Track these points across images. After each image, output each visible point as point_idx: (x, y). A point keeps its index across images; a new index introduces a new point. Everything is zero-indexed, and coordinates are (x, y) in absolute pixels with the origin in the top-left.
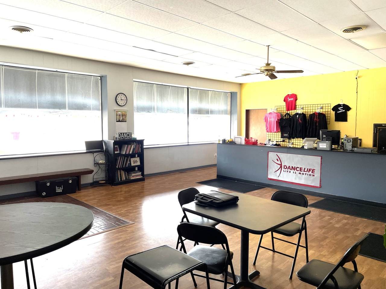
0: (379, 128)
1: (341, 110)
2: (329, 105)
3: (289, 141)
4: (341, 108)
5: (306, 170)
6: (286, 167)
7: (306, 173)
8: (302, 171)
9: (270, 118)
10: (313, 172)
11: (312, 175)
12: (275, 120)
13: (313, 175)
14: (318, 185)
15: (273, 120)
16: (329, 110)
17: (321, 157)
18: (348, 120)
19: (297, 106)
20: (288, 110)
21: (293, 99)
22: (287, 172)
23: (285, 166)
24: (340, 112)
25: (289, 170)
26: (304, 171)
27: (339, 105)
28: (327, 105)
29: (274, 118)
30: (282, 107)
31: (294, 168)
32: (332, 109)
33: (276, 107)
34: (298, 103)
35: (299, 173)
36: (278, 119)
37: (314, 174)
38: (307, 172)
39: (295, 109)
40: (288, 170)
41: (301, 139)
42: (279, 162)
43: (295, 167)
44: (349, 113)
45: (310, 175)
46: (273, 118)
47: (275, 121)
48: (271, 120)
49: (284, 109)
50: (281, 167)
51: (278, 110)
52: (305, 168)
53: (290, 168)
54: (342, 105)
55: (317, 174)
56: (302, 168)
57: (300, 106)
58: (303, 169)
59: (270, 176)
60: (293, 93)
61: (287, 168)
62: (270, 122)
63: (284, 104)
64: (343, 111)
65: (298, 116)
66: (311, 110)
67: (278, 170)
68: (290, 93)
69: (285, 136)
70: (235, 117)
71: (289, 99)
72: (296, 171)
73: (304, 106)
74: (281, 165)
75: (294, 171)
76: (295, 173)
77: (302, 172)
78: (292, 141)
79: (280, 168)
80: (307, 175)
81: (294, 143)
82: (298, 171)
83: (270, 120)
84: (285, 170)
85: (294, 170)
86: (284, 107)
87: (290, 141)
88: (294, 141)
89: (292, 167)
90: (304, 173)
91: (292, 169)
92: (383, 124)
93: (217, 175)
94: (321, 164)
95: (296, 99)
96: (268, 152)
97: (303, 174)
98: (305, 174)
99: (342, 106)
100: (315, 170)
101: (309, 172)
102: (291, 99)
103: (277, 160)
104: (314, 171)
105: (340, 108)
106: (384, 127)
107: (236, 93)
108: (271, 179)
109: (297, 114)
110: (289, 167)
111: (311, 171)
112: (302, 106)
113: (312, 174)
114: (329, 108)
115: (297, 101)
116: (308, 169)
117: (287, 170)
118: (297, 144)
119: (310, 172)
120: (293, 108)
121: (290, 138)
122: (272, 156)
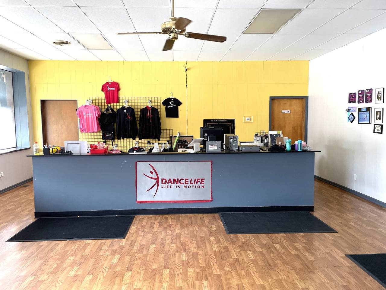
0: (208, 124)
1: (171, 104)
2: (159, 99)
3: (112, 143)
4: (172, 102)
5: (193, 182)
6: (164, 181)
7: (193, 185)
8: (188, 183)
9: (86, 114)
10: (202, 182)
11: (201, 187)
12: (93, 115)
13: (203, 187)
14: (210, 199)
15: (92, 115)
16: (159, 104)
17: (212, 162)
18: (179, 116)
19: (121, 98)
20: (108, 102)
21: (114, 88)
22: (167, 187)
23: (164, 179)
24: (171, 106)
25: (170, 184)
26: (191, 183)
27: (169, 99)
28: (156, 99)
29: (93, 113)
30: (100, 98)
31: (176, 181)
32: (162, 103)
33: (91, 99)
34: (122, 93)
35: (184, 186)
36: (98, 114)
37: (203, 185)
38: (194, 183)
39: (118, 101)
40: (168, 185)
41: (131, 139)
42: (154, 176)
43: (178, 179)
44: (180, 108)
45: (199, 187)
46: (91, 113)
47: (94, 117)
48: (89, 116)
49: (103, 101)
50: (158, 182)
51: (94, 102)
52: (191, 179)
53: (171, 181)
54: (173, 99)
55: (207, 184)
56: (188, 179)
57: (124, 98)
58: (189, 181)
59: (140, 199)
60: (114, 81)
61: (166, 182)
62: (88, 118)
63: (103, 94)
64: (174, 105)
65: (125, 111)
66: (142, 104)
67: (154, 186)
68: (110, 81)
69: (108, 136)
70: (23, 111)
71: (110, 89)
72: (179, 184)
73: (130, 98)
74: (157, 179)
75: (177, 185)
76: (179, 188)
77: (187, 185)
78: (116, 143)
79: (157, 184)
80: (194, 187)
81: (119, 145)
82: (183, 183)
83: (86, 116)
84: (163, 185)
85: (177, 183)
86: (103, 98)
87: (114, 143)
88: (119, 143)
89: (174, 180)
90: (191, 185)
91: (174, 183)
92: (212, 120)
93: (35, 213)
94: (212, 171)
95: (119, 89)
96: (136, 162)
97: (189, 187)
98: (192, 187)
99: (172, 101)
100: (204, 179)
101: (197, 183)
102: (111, 89)
103: (151, 172)
104: (204, 181)
105: (170, 102)
106: (212, 122)
107: (23, 73)
108: (142, 202)
109: (123, 108)
110: (169, 181)
111: (199, 181)
112: (127, 99)
113: (201, 185)
114: (159, 101)
115: (120, 92)
116: (195, 179)
117: (166, 185)
118: (122, 145)
119: (199, 183)
120: (116, 99)
121: (113, 139)
122: (143, 167)
